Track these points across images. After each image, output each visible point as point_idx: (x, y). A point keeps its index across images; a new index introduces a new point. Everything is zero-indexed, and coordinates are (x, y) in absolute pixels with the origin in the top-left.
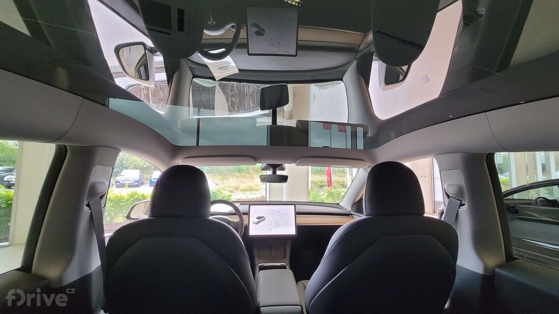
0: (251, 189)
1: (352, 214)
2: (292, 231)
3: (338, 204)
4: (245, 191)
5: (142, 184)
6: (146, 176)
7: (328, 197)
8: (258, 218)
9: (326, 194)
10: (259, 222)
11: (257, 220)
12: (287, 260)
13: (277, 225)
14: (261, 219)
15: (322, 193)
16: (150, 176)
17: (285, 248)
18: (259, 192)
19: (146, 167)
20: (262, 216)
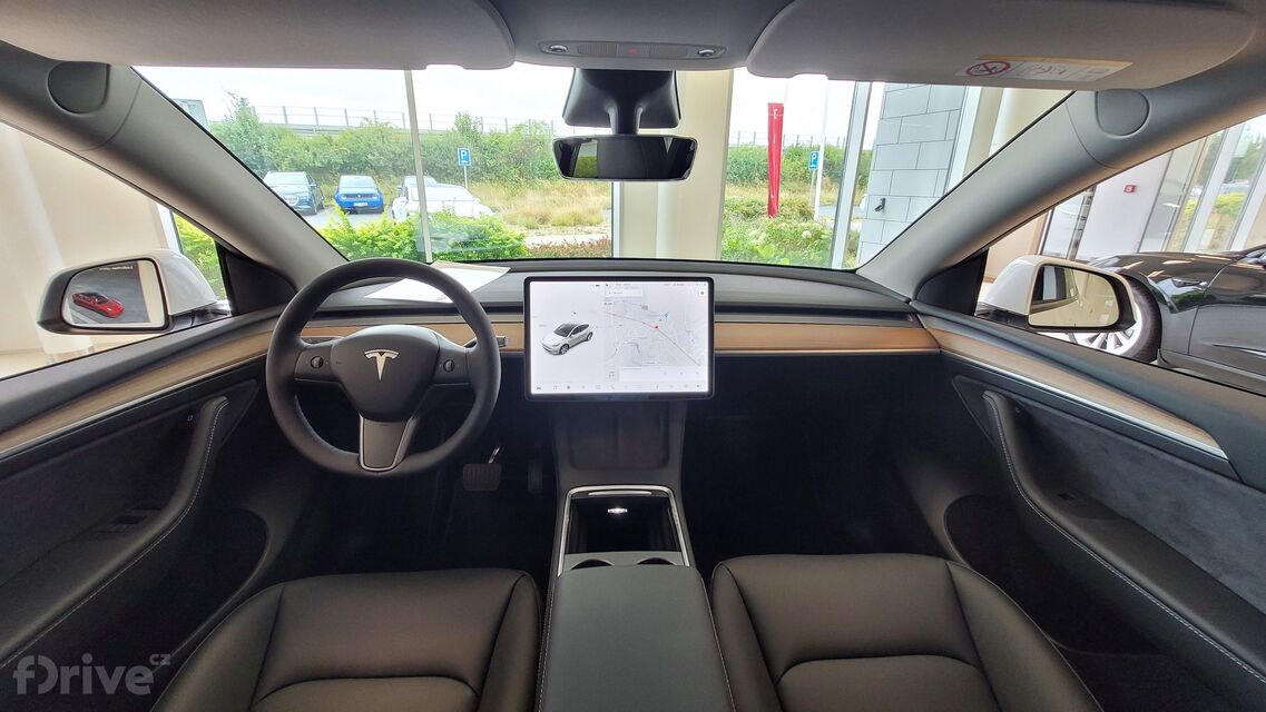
0: (578, 221)
1: (915, 313)
2: (695, 379)
3: (854, 271)
4: (564, 225)
5: (321, 207)
6: (325, 188)
7: (767, 242)
8: (564, 331)
9: (764, 235)
10: (567, 347)
11: (561, 340)
12: (674, 472)
13: (639, 357)
14: (573, 334)
15: (754, 232)
16: (335, 187)
17: (667, 426)
18: (597, 229)
19: (320, 165)
20: (579, 322)
